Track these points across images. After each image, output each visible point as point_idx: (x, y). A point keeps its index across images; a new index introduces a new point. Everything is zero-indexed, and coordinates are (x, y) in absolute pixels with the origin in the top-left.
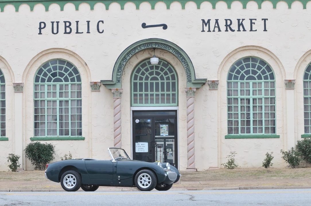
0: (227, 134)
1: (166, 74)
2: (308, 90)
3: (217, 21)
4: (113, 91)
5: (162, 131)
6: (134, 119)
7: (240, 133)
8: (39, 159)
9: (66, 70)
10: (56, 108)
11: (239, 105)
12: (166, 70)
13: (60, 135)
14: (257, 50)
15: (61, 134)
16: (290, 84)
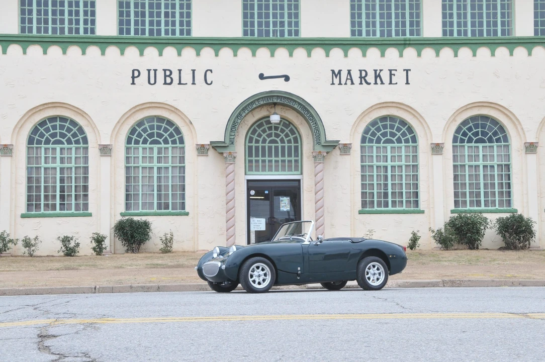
0: (361, 209)
1: (287, 136)
2: (457, 155)
3: (349, 71)
4: (225, 155)
5: (282, 205)
6: (249, 190)
7: (376, 208)
8: (132, 239)
9: (166, 130)
10: (153, 176)
11: (375, 174)
12: (287, 131)
13: (157, 209)
14: (397, 107)
15: (159, 207)
16: (437, 148)
